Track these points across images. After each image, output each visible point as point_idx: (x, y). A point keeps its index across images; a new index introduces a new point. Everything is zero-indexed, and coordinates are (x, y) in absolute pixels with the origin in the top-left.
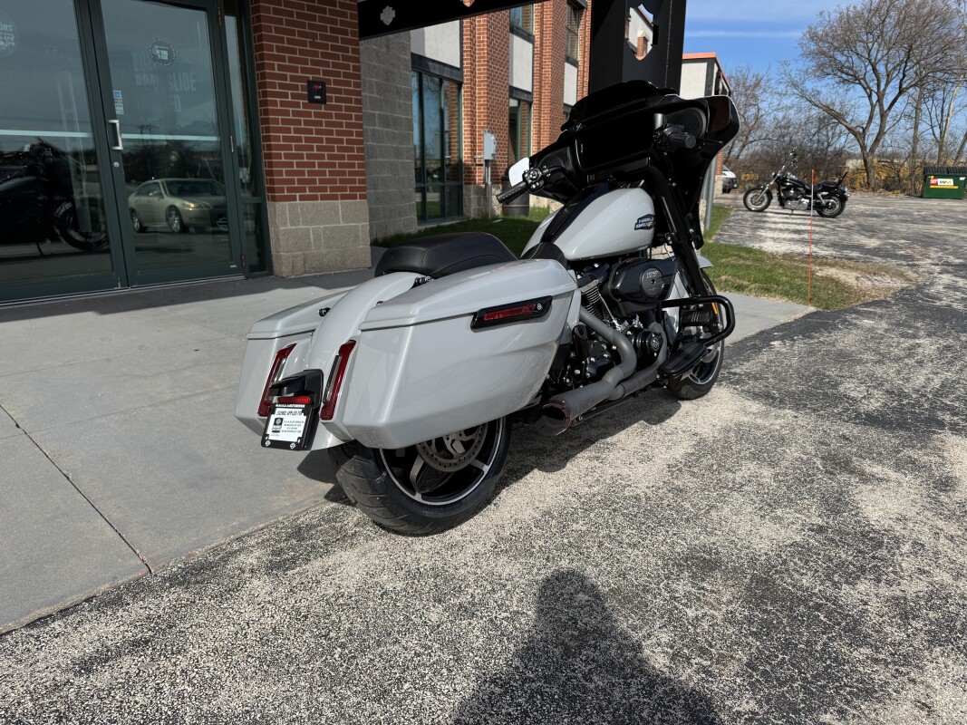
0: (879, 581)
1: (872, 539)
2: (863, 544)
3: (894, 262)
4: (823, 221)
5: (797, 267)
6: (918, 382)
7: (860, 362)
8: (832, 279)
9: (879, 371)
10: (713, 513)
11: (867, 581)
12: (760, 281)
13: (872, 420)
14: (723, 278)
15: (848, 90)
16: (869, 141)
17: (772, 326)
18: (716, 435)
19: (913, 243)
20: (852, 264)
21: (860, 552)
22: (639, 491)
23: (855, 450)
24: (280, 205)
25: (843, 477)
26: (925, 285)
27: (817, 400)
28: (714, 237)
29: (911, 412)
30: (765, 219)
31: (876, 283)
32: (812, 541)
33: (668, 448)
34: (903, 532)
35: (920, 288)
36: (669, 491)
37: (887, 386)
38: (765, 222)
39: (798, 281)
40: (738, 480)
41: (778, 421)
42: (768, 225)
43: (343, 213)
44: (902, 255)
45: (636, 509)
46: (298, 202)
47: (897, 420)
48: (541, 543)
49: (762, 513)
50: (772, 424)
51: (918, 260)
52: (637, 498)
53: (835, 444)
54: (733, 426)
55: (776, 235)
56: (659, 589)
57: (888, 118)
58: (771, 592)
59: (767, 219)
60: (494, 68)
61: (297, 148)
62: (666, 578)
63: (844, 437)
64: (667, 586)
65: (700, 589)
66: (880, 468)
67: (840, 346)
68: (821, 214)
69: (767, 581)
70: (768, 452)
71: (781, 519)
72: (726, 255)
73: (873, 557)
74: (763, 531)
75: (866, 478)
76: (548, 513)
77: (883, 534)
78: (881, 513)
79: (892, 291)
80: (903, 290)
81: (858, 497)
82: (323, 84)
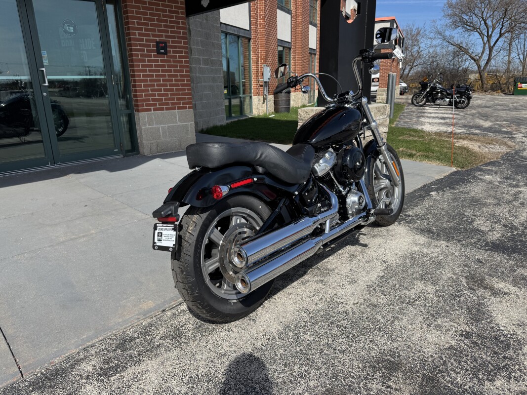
0: (510, 379)
1: (502, 342)
2: (497, 346)
3: (500, 136)
4: (457, 111)
5: (444, 141)
6: (522, 218)
7: (485, 205)
8: (465, 148)
9: (498, 211)
10: (396, 323)
11: (501, 378)
12: (423, 151)
13: (496, 247)
14: (401, 149)
15: (470, 35)
16: (483, 64)
17: (430, 181)
18: (398, 261)
19: (511, 124)
20: (476, 137)
21: (495, 353)
22: (348, 307)
23: (486, 270)
24: (141, 114)
25: (480, 292)
26: (520, 150)
27: (460, 233)
28: (395, 123)
29: (520, 241)
30: (424, 111)
31: (491, 150)
32: (462, 344)
33: (368, 272)
34: (523, 335)
35: (517, 153)
36: (368, 306)
37: (503, 222)
38: (424, 113)
39: (445, 150)
40: (412, 296)
41: (436, 250)
42: (426, 115)
43: (179, 117)
44: (505, 131)
45: (345, 321)
46: (152, 112)
47: (511, 246)
48: (282, 351)
49: (428, 322)
50: (433, 252)
51: (515, 134)
52: (347, 313)
53: (474, 266)
54: (408, 255)
55: (431, 120)
56: (359, 388)
57: (493, 51)
58: (436, 389)
59: (425, 111)
60: (269, 29)
61: (151, 81)
62: (365, 378)
63: (479, 261)
64: (365, 385)
65: (387, 387)
66: (503, 284)
67: (472, 194)
68: (457, 107)
69: (433, 379)
70: (431, 273)
71: (441, 327)
72: (403, 134)
73: (505, 357)
74: (430, 337)
75: (496, 293)
76: (287, 327)
77: (510, 338)
78: (507, 320)
79: (501, 155)
80: (507, 153)
81: (491, 308)
82: (165, 43)
